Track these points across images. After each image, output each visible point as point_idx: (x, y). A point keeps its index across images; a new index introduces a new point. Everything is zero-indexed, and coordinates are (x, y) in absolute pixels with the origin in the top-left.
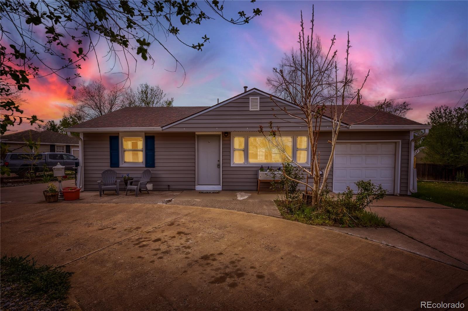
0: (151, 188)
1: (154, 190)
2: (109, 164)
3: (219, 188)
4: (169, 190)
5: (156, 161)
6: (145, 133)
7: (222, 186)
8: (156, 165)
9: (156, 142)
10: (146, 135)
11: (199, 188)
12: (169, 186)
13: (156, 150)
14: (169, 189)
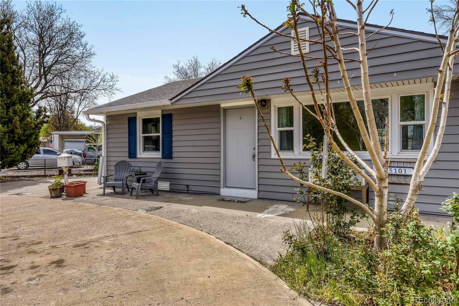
0: (167, 188)
1: (172, 191)
2: (127, 154)
3: (253, 194)
4: (188, 193)
5: (174, 150)
6: (162, 111)
7: (259, 191)
8: (174, 155)
9: (174, 123)
10: (163, 113)
11: (224, 192)
12: (187, 186)
13: (174, 133)
14: (188, 190)
